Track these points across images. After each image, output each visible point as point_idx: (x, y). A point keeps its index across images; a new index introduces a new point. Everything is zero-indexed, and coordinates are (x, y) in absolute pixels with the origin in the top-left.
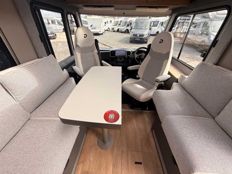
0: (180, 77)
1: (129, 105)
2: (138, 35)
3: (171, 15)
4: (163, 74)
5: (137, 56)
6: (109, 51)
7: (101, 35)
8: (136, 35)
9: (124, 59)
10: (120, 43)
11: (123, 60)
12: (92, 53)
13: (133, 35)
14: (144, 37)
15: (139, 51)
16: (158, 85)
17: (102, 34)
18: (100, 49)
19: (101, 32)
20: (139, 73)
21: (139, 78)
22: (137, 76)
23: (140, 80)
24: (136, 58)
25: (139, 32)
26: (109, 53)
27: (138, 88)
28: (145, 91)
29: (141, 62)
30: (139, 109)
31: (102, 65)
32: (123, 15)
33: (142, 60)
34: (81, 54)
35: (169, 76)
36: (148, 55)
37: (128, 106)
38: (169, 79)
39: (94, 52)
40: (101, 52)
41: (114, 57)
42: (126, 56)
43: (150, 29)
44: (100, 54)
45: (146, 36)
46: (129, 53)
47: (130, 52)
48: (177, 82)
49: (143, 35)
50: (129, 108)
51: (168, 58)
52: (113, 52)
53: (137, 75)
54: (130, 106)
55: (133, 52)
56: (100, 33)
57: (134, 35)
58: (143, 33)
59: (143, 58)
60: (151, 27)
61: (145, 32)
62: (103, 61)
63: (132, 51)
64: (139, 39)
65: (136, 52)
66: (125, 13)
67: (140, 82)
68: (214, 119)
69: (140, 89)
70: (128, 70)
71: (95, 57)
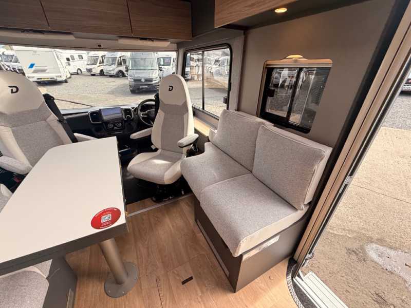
0: (210, 133)
1: (152, 199)
2: (143, 80)
3: (177, 51)
4: (188, 135)
5: (143, 115)
6: (87, 114)
7: (64, 84)
8: (139, 80)
9: (122, 123)
10: (110, 96)
11: (120, 125)
12: (43, 122)
13: (133, 80)
14: (154, 82)
15: (144, 107)
16: (187, 152)
17: (66, 81)
18: (62, 112)
19: (61, 77)
20: (153, 140)
21: (156, 150)
22: (153, 147)
23: (159, 151)
24: (143, 118)
25: (143, 75)
26: (87, 116)
27: (158, 165)
28: (170, 166)
29: (152, 123)
30: (171, 198)
31: (75, 140)
32: (99, 47)
33: (153, 120)
34: (13, 128)
35: (197, 136)
36: (159, 110)
37: (151, 201)
38: (197, 139)
39: (48, 120)
40: (65, 117)
41: (100, 122)
42: (124, 117)
43: (160, 70)
44: (65, 122)
45: (157, 81)
46: (127, 111)
47: (129, 110)
48: (209, 141)
49: (151, 80)
50: (154, 203)
51: (187, 111)
52: (97, 115)
53: (152, 144)
54: (154, 199)
55: (136, 110)
56: (59, 79)
57: (135, 80)
58: (151, 75)
59: (154, 115)
60: (160, 67)
61: (152, 74)
62: (76, 134)
63: (133, 108)
64: (147, 86)
65: (140, 108)
66: (102, 46)
67: (160, 154)
68: (252, 172)
69: (162, 165)
70: (132, 139)
71: (55, 128)
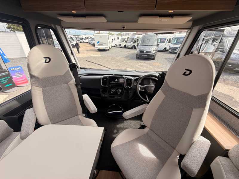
3: (191, 28)
5: (141, 89)
9: (122, 89)
12: (65, 85)
17: (109, 50)
22: (142, 123)
26: (100, 80)
34: (43, 89)
36: (160, 90)
41: (107, 86)
47: (131, 80)
48: (227, 156)
49: (150, 52)
57: (141, 51)
58: (150, 49)
62: (84, 96)
64: (146, 55)
65: (140, 82)
66: (125, 27)
67: (147, 134)
